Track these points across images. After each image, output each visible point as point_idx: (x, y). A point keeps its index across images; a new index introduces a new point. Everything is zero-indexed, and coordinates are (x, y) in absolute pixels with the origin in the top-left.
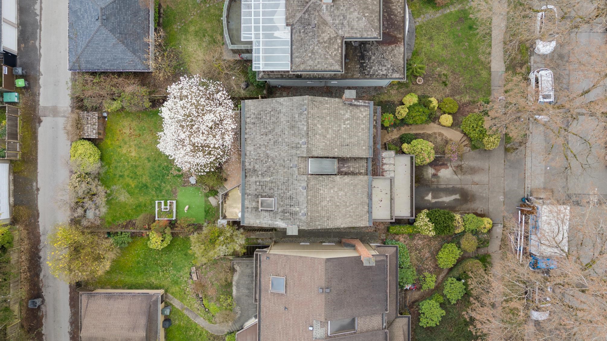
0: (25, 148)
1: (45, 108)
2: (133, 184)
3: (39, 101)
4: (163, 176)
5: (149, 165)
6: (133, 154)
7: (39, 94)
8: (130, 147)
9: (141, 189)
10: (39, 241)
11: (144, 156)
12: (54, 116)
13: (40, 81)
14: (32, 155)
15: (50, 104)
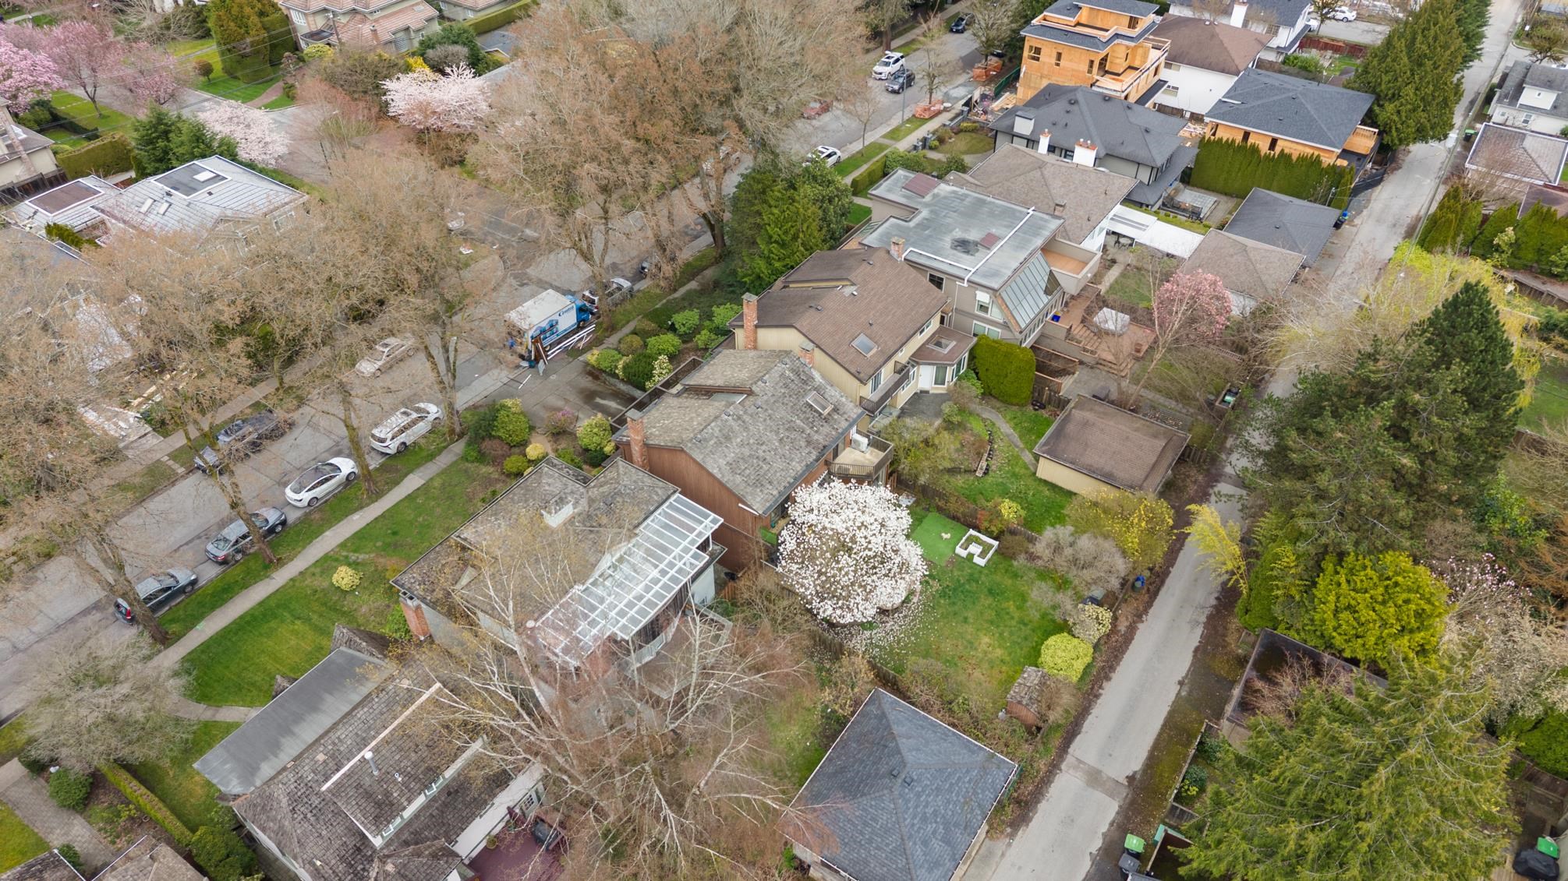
0: (1180, 754)
1: (1112, 796)
2: (1011, 606)
3: (1118, 813)
4: (955, 590)
5: (970, 615)
6: (986, 640)
7: (1112, 824)
8: (985, 653)
9: (1003, 593)
10: (1210, 618)
11: (970, 629)
12: (1099, 772)
13: (1100, 845)
14: (1171, 737)
15: (1098, 795)
